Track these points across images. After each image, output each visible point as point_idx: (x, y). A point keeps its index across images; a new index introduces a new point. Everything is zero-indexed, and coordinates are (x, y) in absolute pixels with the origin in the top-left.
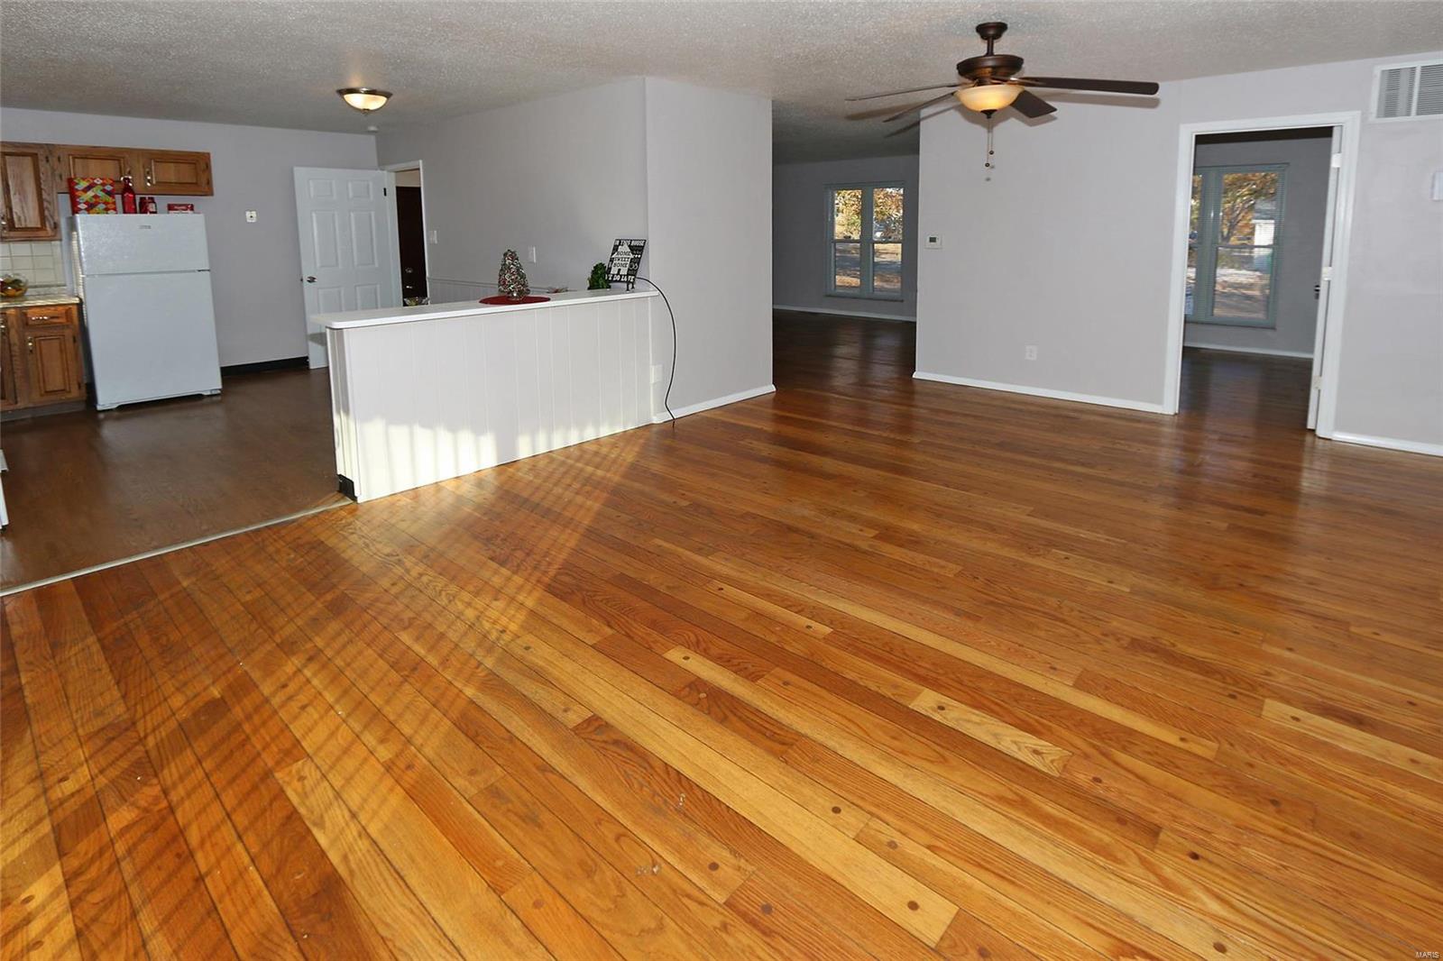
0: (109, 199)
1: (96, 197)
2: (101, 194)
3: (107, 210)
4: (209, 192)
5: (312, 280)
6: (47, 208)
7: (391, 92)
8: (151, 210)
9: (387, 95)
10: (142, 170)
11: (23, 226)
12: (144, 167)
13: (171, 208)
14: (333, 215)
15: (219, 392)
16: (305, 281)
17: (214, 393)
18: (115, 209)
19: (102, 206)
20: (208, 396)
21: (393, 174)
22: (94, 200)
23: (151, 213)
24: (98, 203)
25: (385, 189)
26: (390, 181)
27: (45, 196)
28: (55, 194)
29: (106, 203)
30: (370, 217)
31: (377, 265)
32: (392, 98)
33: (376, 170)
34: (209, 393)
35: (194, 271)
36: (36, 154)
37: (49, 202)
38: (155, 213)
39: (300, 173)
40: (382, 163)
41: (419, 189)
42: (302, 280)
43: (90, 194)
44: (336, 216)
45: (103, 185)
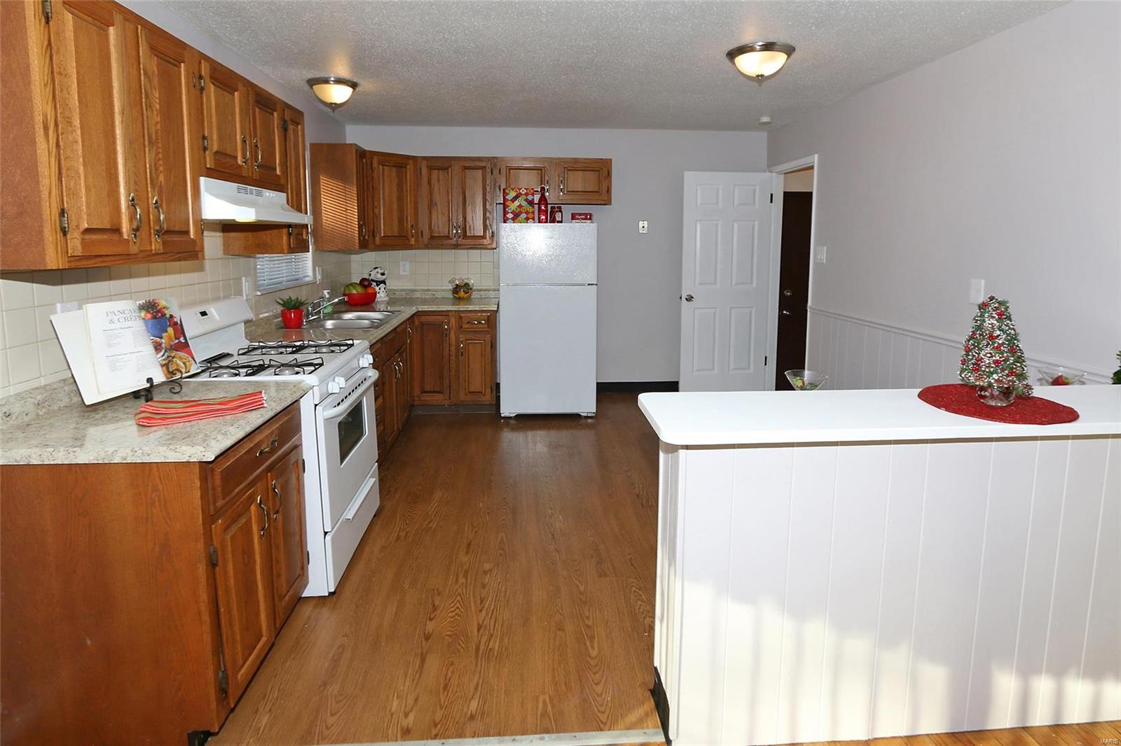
0: (530, 209)
1: (520, 206)
2: (524, 204)
3: (527, 219)
4: (608, 202)
5: (690, 299)
6: (488, 218)
7: (793, 43)
8: (557, 219)
9: (789, 50)
10: (557, 178)
11: (472, 234)
12: (559, 176)
13: (574, 217)
14: (717, 225)
15: (594, 415)
16: (683, 299)
17: (589, 415)
18: (533, 219)
19: (523, 216)
20: (585, 417)
21: (783, 175)
22: (519, 209)
23: (559, 222)
24: (521, 213)
25: (772, 195)
26: (778, 186)
27: (488, 206)
28: (495, 204)
29: (527, 213)
30: (753, 227)
31: (754, 285)
32: (794, 56)
33: (764, 172)
34: (585, 415)
35: (584, 285)
36: (485, 167)
37: (490, 212)
38: (561, 222)
39: (690, 177)
40: (772, 163)
41: (811, 194)
42: (681, 298)
43: (517, 203)
44: (719, 226)
45: (527, 194)
